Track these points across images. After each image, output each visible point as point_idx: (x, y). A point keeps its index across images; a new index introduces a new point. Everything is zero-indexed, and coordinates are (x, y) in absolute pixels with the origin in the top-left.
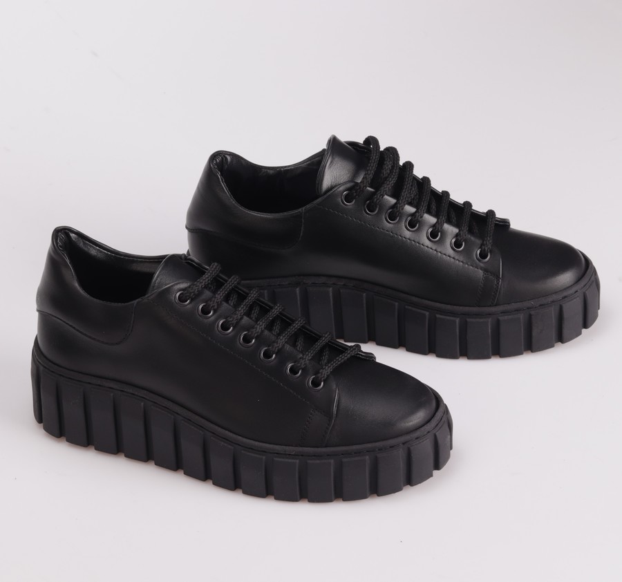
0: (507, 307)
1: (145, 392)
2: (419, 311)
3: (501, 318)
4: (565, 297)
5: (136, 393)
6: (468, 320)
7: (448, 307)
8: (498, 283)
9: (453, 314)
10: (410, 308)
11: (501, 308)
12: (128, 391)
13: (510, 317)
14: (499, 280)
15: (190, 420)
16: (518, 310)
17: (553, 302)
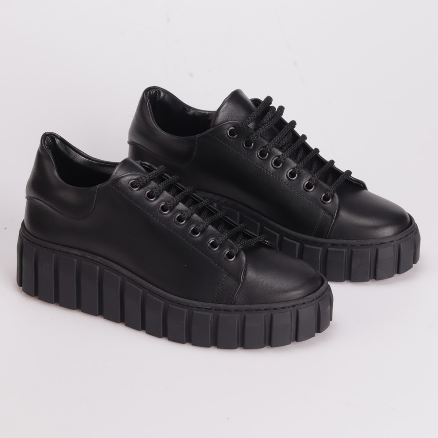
0: (336, 241)
1: (101, 258)
2: (273, 232)
3: (329, 249)
4: (382, 243)
5: (94, 259)
6: (305, 245)
7: (294, 233)
8: (332, 222)
9: (296, 239)
10: (267, 229)
11: (331, 241)
12: (88, 257)
13: (336, 249)
14: (333, 219)
15: (132, 280)
16: (344, 245)
17: (372, 244)
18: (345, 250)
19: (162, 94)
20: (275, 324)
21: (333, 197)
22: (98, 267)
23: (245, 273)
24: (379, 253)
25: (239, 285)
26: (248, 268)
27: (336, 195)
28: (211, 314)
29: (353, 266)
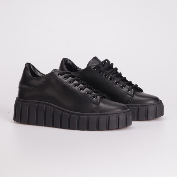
0: (133, 105)
1: (46, 102)
4: (150, 105)
11: (131, 105)
12: (41, 102)
13: (133, 108)
14: (131, 97)
15: (57, 108)
16: (135, 106)
17: (146, 105)
18: (136, 108)
19: (69, 62)
20: (110, 120)
21: (131, 90)
22: (45, 106)
23: (99, 103)
24: (149, 108)
25: (97, 106)
26: (100, 102)
27: (132, 90)
28: (87, 117)
29: (139, 114)
